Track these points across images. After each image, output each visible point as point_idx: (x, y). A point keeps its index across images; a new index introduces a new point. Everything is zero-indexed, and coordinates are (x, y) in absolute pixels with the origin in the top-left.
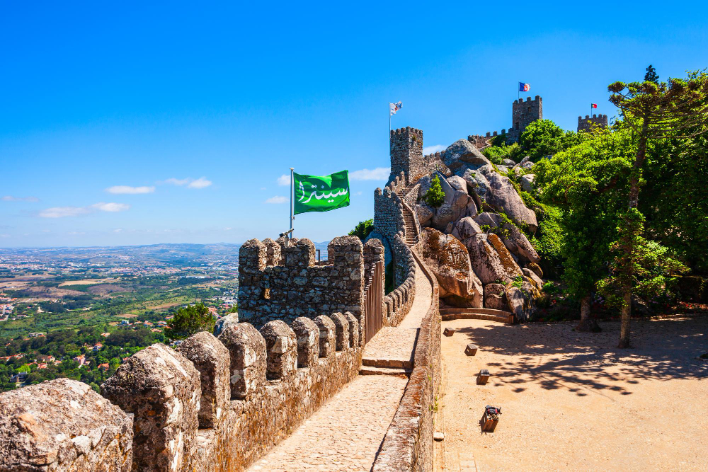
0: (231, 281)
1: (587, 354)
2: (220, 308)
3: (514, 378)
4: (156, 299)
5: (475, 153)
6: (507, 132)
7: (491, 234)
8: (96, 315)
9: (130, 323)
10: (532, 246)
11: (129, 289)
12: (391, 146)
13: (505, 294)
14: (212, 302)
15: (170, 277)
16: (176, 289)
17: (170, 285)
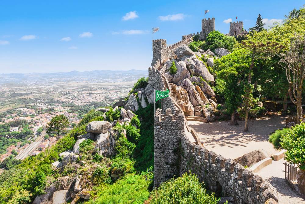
1: (233, 134)
3: (211, 143)
5: (189, 51)
6: (199, 33)
7: (197, 86)
10: (212, 90)
12: (153, 47)
13: (202, 110)
14: (31, 106)
15: (5, 93)
16: (10, 100)
17: (6, 97)
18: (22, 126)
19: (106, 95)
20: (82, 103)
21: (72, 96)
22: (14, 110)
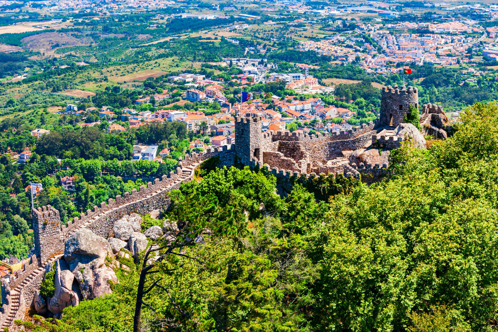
0: (262, 26)
2: (231, 85)
4: (126, 62)
8: (30, 90)
9: (79, 109)
11: (85, 39)
14: (220, 69)
15: (154, 16)
16: (162, 40)
17: (153, 31)
18: (167, 142)
19: (475, 41)
20: (389, 64)
21: (360, 39)
22: (166, 78)
